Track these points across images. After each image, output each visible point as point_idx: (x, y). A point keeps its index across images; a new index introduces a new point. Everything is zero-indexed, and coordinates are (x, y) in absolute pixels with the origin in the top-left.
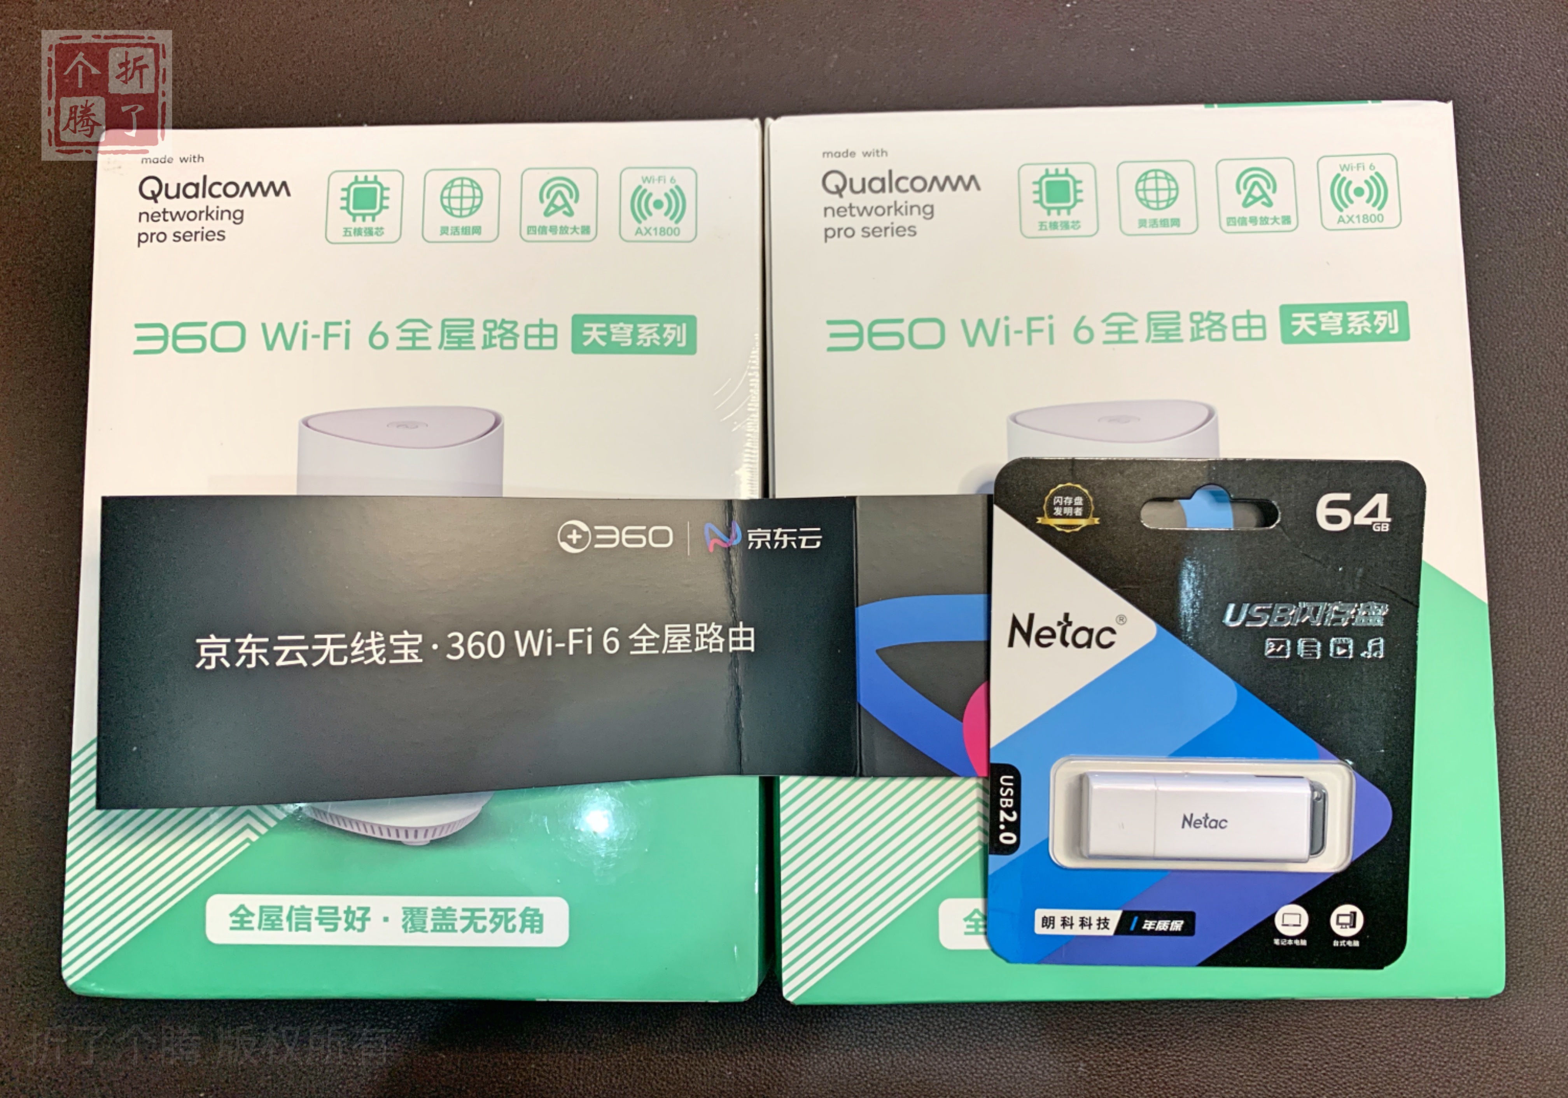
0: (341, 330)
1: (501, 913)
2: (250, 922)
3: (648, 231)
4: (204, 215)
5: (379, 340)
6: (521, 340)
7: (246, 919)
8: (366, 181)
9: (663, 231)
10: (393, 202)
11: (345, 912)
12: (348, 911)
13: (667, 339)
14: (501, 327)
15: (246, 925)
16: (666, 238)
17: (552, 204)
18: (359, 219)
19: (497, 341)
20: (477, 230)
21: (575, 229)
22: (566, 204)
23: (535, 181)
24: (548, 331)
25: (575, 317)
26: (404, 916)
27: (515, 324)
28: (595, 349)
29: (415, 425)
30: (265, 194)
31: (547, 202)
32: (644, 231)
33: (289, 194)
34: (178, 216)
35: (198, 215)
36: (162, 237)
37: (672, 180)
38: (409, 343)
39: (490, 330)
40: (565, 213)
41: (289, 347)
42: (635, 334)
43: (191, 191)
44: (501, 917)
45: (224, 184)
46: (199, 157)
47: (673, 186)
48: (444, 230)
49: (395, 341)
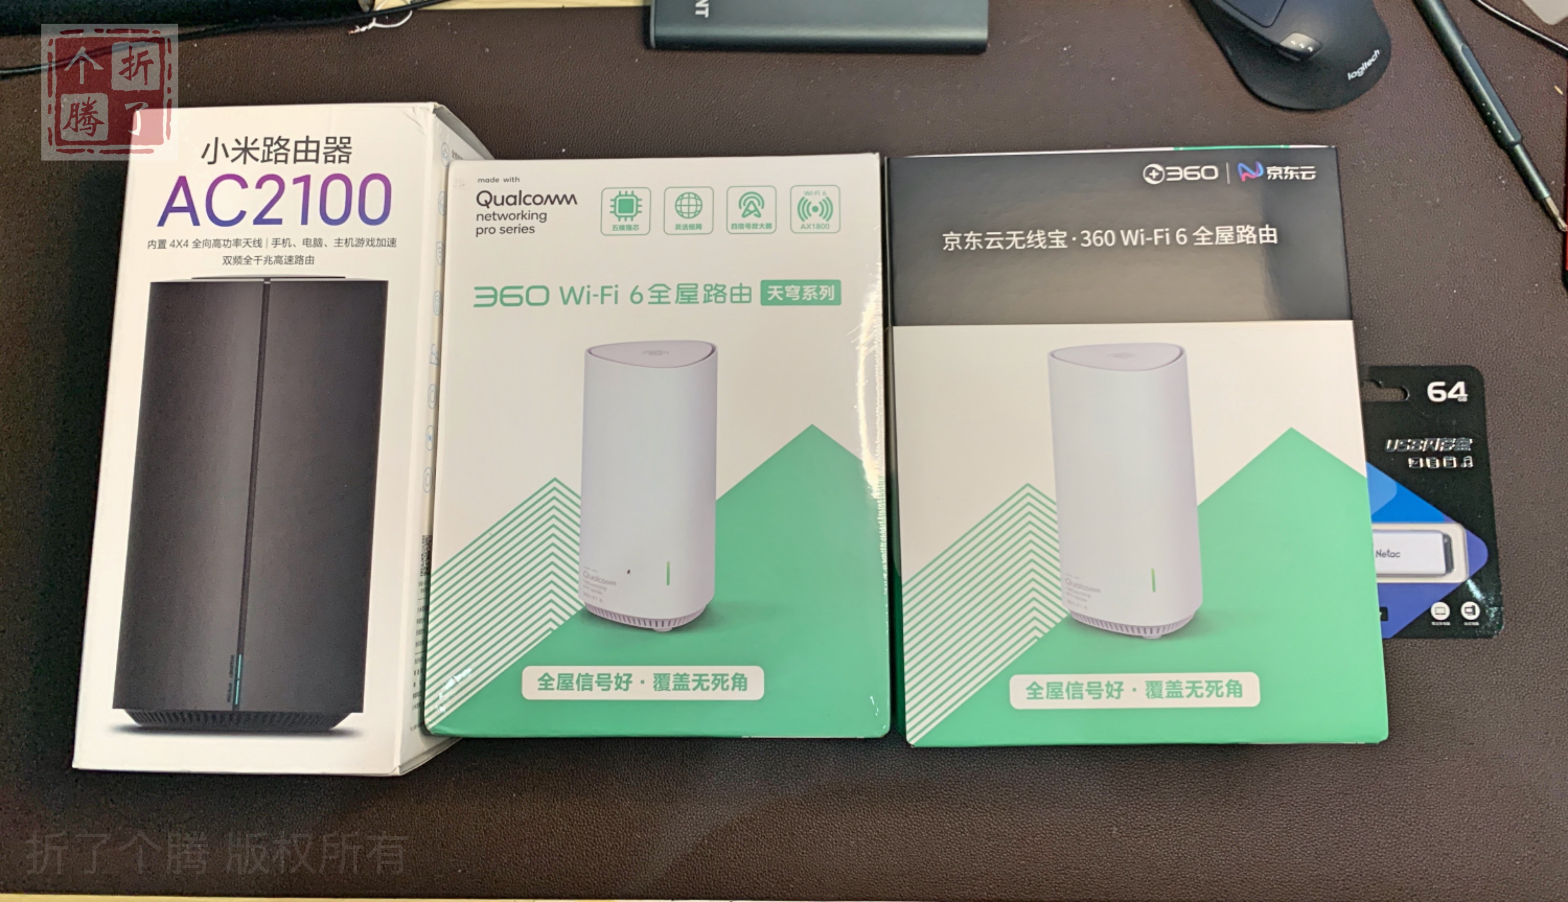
0: (612, 291)
1: (719, 677)
2: (551, 685)
3: (809, 226)
4: (520, 216)
5: (637, 298)
6: (728, 297)
7: (549, 683)
8: (626, 195)
9: (819, 226)
10: (645, 209)
11: (615, 677)
12: (618, 677)
13: (822, 296)
14: (715, 289)
15: (549, 687)
16: (820, 230)
17: (747, 209)
18: (623, 219)
19: (712, 298)
20: (699, 226)
21: (762, 225)
22: (756, 209)
23: (736, 195)
24: (745, 291)
25: (763, 282)
26: (654, 680)
27: (724, 287)
28: (775, 302)
29: (660, 353)
30: (560, 203)
31: (744, 208)
32: (806, 226)
33: (576, 203)
34: (503, 217)
35: (516, 216)
36: (492, 231)
37: (824, 193)
38: (656, 300)
39: (709, 291)
40: (755, 215)
41: (578, 302)
42: (801, 292)
43: (511, 200)
44: (719, 680)
45: (533, 196)
46: (516, 179)
47: (824, 197)
48: (678, 227)
49: (647, 298)
